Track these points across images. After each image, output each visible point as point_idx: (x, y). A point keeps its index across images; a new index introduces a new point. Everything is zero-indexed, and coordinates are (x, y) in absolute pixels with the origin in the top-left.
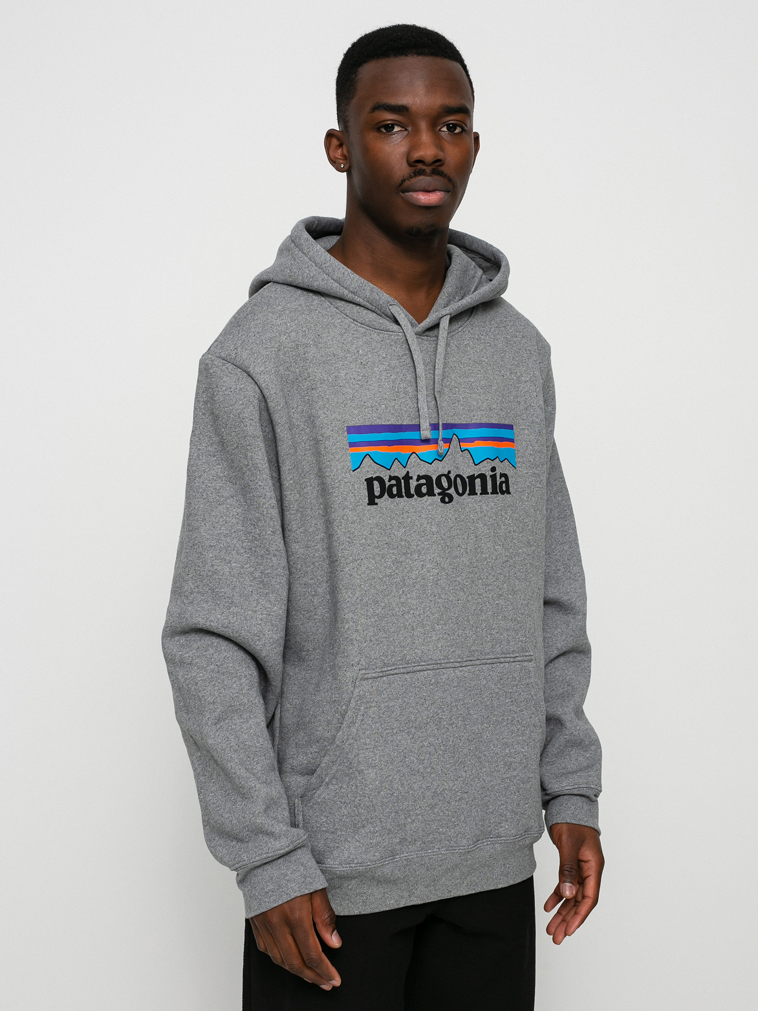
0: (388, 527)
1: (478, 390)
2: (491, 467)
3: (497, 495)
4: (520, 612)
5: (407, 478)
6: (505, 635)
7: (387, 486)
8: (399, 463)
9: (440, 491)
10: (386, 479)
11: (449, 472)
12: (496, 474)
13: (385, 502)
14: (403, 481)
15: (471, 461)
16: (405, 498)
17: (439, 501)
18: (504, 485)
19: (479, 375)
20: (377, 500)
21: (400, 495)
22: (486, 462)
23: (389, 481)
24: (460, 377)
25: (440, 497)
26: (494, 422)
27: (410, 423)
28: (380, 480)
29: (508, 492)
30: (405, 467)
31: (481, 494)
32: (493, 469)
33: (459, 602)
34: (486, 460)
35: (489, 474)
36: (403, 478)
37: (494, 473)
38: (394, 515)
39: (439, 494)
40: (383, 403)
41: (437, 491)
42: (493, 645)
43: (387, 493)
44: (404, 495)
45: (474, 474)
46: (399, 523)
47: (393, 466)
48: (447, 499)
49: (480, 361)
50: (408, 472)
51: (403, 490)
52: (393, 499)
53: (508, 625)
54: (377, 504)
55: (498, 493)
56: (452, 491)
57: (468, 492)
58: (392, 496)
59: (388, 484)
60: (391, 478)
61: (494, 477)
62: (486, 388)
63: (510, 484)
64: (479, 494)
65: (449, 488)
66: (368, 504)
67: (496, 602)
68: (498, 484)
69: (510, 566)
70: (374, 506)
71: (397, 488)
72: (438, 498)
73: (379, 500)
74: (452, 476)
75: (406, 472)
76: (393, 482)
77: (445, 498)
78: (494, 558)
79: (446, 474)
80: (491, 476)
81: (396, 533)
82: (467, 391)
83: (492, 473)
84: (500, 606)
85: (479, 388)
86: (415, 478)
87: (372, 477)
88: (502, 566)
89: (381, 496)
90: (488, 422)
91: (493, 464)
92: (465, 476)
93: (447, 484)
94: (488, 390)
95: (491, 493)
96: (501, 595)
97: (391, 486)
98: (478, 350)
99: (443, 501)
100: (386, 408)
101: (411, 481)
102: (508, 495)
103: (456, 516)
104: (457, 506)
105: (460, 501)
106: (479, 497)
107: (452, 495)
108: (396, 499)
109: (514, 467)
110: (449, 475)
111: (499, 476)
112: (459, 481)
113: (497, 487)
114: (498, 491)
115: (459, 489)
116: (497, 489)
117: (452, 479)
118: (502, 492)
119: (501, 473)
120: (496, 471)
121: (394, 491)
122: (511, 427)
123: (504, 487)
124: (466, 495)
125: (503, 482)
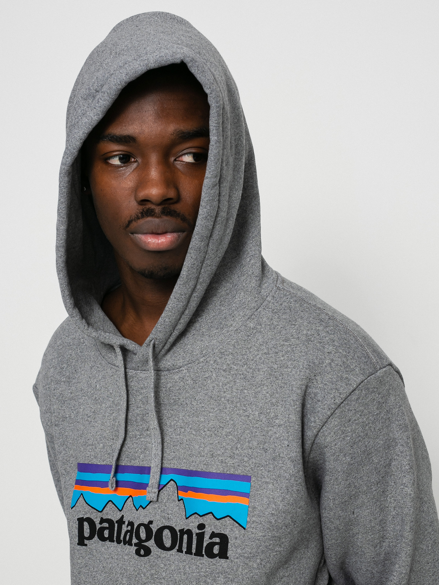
1: (204, 431)
2: (198, 524)
3: (201, 558)
5: (121, 522)
7: (97, 529)
8: (113, 506)
9: (137, 541)
10: (97, 521)
11: (151, 522)
12: (204, 532)
13: (95, 543)
14: (116, 525)
15: (184, 513)
16: (115, 543)
17: (134, 552)
18: (216, 547)
19: (211, 414)
20: (86, 542)
21: (111, 539)
23: (101, 523)
24: (189, 416)
25: (136, 548)
26: (214, 471)
27: (128, 464)
28: (90, 521)
30: (120, 511)
31: (186, 553)
32: (201, 526)
34: (194, 515)
35: (195, 531)
36: (117, 522)
37: (201, 531)
38: (103, 559)
39: (136, 545)
40: (102, 442)
41: (135, 541)
43: (97, 535)
44: (115, 539)
45: (184, 529)
46: (103, 567)
47: (106, 509)
48: (142, 552)
49: (218, 396)
50: (123, 516)
51: (115, 535)
52: (104, 542)
54: (86, 545)
55: (203, 556)
56: (151, 544)
57: (177, 547)
58: (102, 538)
59: (98, 526)
60: (102, 521)
61: (201, 537)
62: (214, 430)
63: (229, 546)
64: (184, 552)
65: (148, 539)
66: (79, 544)
68: (204, 545)
70: (84, 547)
71: (109, 532)
72: (134, 549)
73: (88, 541)
74: (154, 528)
75: (121, 516)
76: (106, 525)
77: (140, 551)
79: (145, 524)
80: (197, 534)
82: (194, 432)
83: (198, 531)
85: (206, 430)
86: (127, 523)
87: (83, 517)
89: (91, 538)
90: (204, 470)
91: (201, 521)
92: (177, 529)
93: (145, 535)
94: (216, 432)
95: (195, 555)
97: (102, 529)
98: (221, 384)
99: (138, 553)
100: (104, 447)
101: (123, 526)
102: (223, 561)
103: (153, 572)
104: (156, 561)
105: (164, 556)
106: (183, 556)
107: (151, 548)
108: (108, 543)
109: (244, 529)
110: (150, 525)
111: (209, 535)
112: (167, 533)
113: (204, 548)
114: (204, 553)
115: (164, 542)
116: (204, 550)
117: (154, 530)
118: (211, 555)
119: (213, 532)
120: (205, 530)
121: (106, 533)
122: (246, 478)
123: (216, 550)
124: (175, 550)
125: (216, 544)
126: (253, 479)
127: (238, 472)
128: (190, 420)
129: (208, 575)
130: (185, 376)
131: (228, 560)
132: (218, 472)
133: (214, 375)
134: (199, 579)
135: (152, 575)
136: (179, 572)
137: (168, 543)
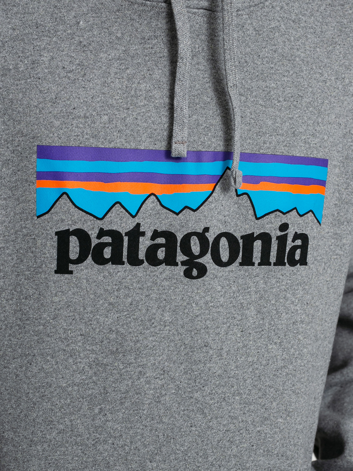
0: (89, 309)
1: (279, 102)
2: (280, 224)
3: (283, 267)
4: (292, 443)
5: (136, 234)
7: (93, 245)
8: (122, 209)
9: (185, 258)
10: (93, 234)
11: (206, 230)
12: (287, 234)
13: (86, 270)
14: (126, 239)
15: (251, 212)
16: (127, 265)
17: (182, 274)
18: (298, 252)
19: (286, 79)
20: (71, 267)
21: (116, 260)
22: (273, 215)
23: (99, 236)
24: (251, 79)
25: (185, 267)
26: (298, 155)
27: (151, 148)
28: (82, 234)
29: (303, 261)
30: (133, 217)
31: (260, 264)
32: (284, 227)
33: (194, 429)
34: (275, 213)
35: (275, 233)
36: (126, 234)
37: (283, 233)
38: (103, 292)
39: (183, 263)
40: (105, 112)
41: (181, 257)
43: (92, 256)
44: (125, 259)
45: (253, 233)
46: (110, 304)
47: (109, 215)
48: (195, 272)
49: (292, 55)
50: (138, 225)
51: (125, 253)
52: (102, 267)
53: (272, 462)
54: (71, 272)
55: (284, 264)
56: (207, 259)
57: (239, 260)
58: (101, 261)
59: (95, 242)
60: (102, 233)
61: (282, 240)
62: (292, 99)
63: (309, 249)
64: (256, 265)
65: (203, 253)
66: (56, 272)
68: (287, 251)
69: (287, 374)
70: (66, 275)
71: (112, 249)
72: (180, 270)
73: (75, 266)
74: (211, 237)
75: (134, 224)
76: (107, 239)
77: (192, 271)
78: (264, 362)
79: (199, 233)
80: (278, 238)
81: (102, 319)
82: (261, 102)
83: (279, 234)
84: (263, 435)
85: (281, 99)
86: (149, 234)
87: (69, 229)
88: (275, 375)
89: (80, 260)
90: (286, 153)
91: (284, 219)
92: (238, 235)
93: (198, 249)
94: (295, 103)
95: (275, 264)
96: (266, 419)
97: (101, 247)
98: (292, 39)
99: (188, 274)
100: (110, 121)
102: (303, 267)
103: (208, 298)
104: (212, 282)
105: (220, 274)
106: (256, 269)
107: (207, 265)
108: (109, 266)
109: (320, 224)
110: (206, 234)
111: (292, 238)
112: (224, 242)
113: (286, 255)
114: (286, 261)
115: (221, 256)
116: (286, 258)
117: (211, 240)
118: (293, 263)
119: (296, 233)
120: (289, 231)
121: (107, 253)
122: (324, 163)
123: (297, 255)
124: (236, 263)
125: (298, 247)
128: (253, 84)
129: (288, 288)
130: (245, 23)
132: (302, 155)
133: (283, 26)
134: (279, 295)
135: (206, 303)
136: (248, 292)
137: (225, 256)
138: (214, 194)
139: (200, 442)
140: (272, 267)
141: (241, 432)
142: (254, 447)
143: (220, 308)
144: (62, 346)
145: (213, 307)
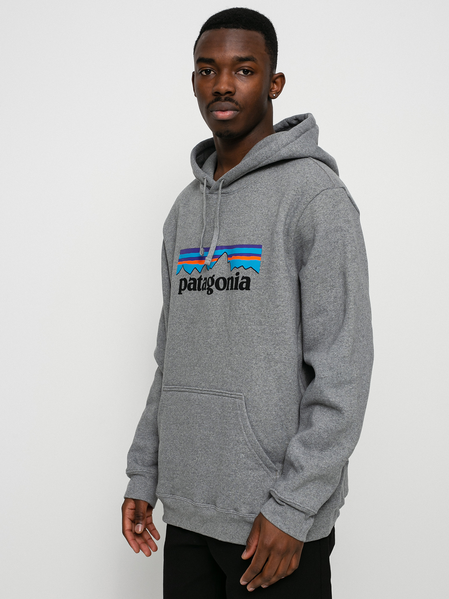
0: (186, 307)
1: (242, 224)
2: (236, 273)
3: (237, 290)
4: (242, 367)
5: (200, 279)
6: (230, 380)
7: (188, 284)
8: (197, 270)
9: (208, 287)
10: (188, 279)
11: (214, 276)
12: (239, 277)
13: (186, 292)
14: (197, 281)
16: (197, 291)
18: (245, 284)
20: (182, 292)
21: (194, 289)
22: (234, 269)
23: (189, 281)
24: (235, 217)
25: (207, 291)
28: (185, 280)
29: (248, 288)
30: (200, 273)
31: (230, 289)
32: (238, 274)
33: (208, 354)
36: (198, 279)
37: (237, 276)
38: (190, 301)
39: (207, 289)
40: (194, 236)
42: (223, 384)
43: (187, 288)
44: (197, 289)
45: (230, 277)
46: (192, 305)
47: (193, 272)
48: (209, 292)
50: (201, 276)
51: (197, 286)
52: (190, 292)
55: (238, 289)
56: (213, 287)
57: (226, 288)
58: (190, 289)
59: (188, 282)
60: (191, 279)
61: (237, 279)
63: (251, 283)
64: (229, 290)
65: (212, 284)
66: (179, 294)
67: (229, 358)
68: (239, 284)
69: (241, 336)
70: (181, 295)
71: (193, 285)
72: (205, 291)
74: (215, 278)
75: (200, 276)
76: (192, 281)
77: (209, 291)
78: (231, 330)
79: (211, 277)
80: (235, 278)
81: (189, 311)
82: (237, 225)
86: (203, 279)
87: (182, 278)
88: (235, 336)
89: (185, 289)
90: (240, 244)
91: (238, 271)
92: (226, 278)
96: (232, 354)
97: (190, 284)
99: (207, 293)
101: (202, 281)
102: (247, 291)
103: (214, 302)
104: (215, 296)
105: (219, 293)
106: (229, 291)
107: (213, 289)
108: (192, 291)
109: (258, 273)
110: (214, 277)
111: (241, 278)
112: (221, 281)
113: (238, 285)
114: (238, 288)
115: (220, 286)
116: (238, 286)
117: (215, 280)
118: (242, 289)
119: (243, 276)
120: (240, 275)
121: (192, 286)
122: (260, 246)
123: (244, 285)
124: (225, 290)
125: (244, 282)
126: (263, 246)
127: (256, 243)
128: (235, 219)
129: (240, 299)
131: (250, 291)
132: (247, 244)
134: (236, 302)
135: (213, 304)
137: (221, 286)
138: (217, 262)
139: (210, 360)
140: (234, 290)
141: (223, 358)
142: (227, 365)
143: (218, 306)
144: (178, 321)
145: (215, 306)
